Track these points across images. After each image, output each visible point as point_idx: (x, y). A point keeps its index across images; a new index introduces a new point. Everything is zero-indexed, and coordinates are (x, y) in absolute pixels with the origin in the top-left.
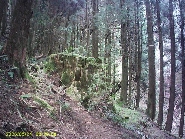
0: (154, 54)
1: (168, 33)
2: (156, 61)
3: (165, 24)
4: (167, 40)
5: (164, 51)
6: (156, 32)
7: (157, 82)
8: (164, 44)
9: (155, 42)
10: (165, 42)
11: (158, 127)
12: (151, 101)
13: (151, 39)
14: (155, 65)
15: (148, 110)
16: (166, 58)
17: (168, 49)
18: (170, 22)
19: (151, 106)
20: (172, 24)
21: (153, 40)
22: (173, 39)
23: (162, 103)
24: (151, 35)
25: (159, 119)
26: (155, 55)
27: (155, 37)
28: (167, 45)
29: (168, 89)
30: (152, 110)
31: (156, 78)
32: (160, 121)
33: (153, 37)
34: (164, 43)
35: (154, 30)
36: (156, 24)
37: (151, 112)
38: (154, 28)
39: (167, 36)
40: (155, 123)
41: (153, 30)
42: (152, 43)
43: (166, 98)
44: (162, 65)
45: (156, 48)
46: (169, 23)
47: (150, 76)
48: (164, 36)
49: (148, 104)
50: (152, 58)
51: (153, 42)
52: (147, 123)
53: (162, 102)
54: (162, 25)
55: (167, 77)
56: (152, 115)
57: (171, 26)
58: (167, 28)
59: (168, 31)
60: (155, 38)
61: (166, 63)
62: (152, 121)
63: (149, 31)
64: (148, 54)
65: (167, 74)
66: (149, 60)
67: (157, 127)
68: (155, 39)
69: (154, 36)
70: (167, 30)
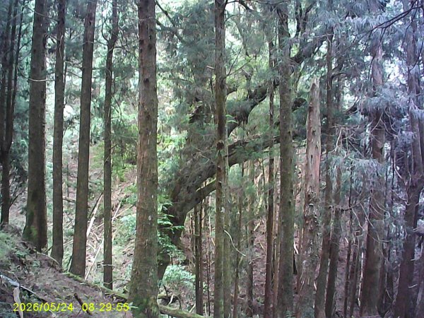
0: (44, 101)
1: (78, 54)
2: (47, 116)
3: (74, 34)
4: (76, 70)
5: (67, 95)
6: (51, 51)
7: (49, 165)
8: (68, 79)
9: (47, 73)
10: (71, 74)
11: (54, 265)
12: (35, 209)
13: (38, 65)
14: (44, 127)
15: (29, 228)
16: (70, 111)
17: (75, 91)
18: (86, 31)
19: (35, 219)
20: (90, 36)
21: (43, 68)
22: (87, 70)
23: (59, 213)
24: (38, 56)
25: (56, 247)
26: (47, 103)
27: (49, 62)
28: (74, 83)
29: (74, 182)
30: (36, 228)
31: (46, 154)
32: (59, 253)
33: (44, 62)
34: (67, 77)
35: (49, 45)
36: (53, 33)
37: (35, 232)
38: (49, 41)
39: (77, 62)
40: (47, 258)
41: (44, 44)
42: (38, 75)
43: (69, 201)
44: (59, 126)
45: (50, 87)
46: (82, 33)
47: (32, 151)
48: (69, 60)
49: (29, 214)
50: (38, 110)
51: (42, 73)
52: (29, 258)
53: (58, 211)
54: (67, 35)
55: (72, 153)
56: (37, 240)
57: (86, 39)
58: (77, 43)
59: (78, 51)
60: (48, 65)
61: (71, 122)
62: (38, 253)
63: (35, 48)
64: (28, 100)
65: (73, 146)
66: (30, 112)
67: (53, 267)
68: (48, 67)
69: (47, 59)
70: (78, 48)
